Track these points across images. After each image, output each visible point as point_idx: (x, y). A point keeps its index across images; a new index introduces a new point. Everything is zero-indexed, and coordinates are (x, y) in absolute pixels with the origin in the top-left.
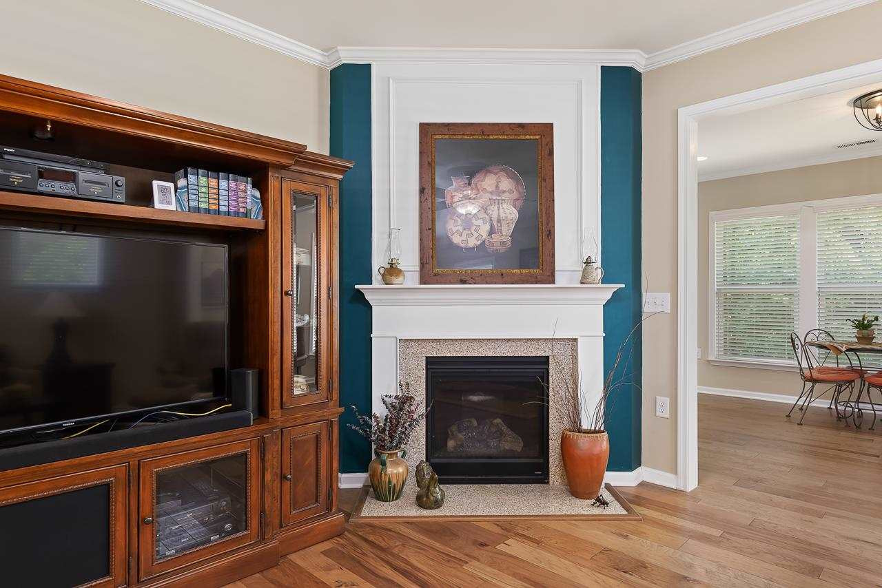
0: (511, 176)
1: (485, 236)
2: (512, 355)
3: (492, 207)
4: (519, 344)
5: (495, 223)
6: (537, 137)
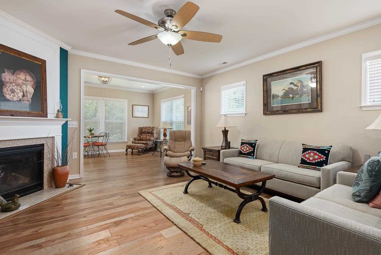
0: (31, 75)
1: (21, 97)
2: (31, 144)
3: (23, 86)
4: (34, 140)
5: (25, 93)
6: (41, 64)
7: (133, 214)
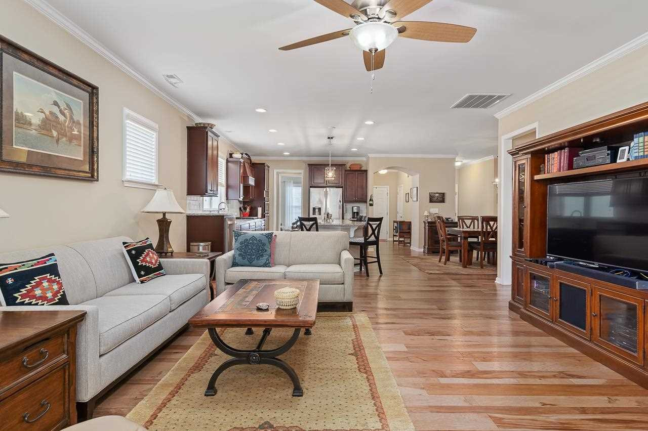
7: (462, 397)
